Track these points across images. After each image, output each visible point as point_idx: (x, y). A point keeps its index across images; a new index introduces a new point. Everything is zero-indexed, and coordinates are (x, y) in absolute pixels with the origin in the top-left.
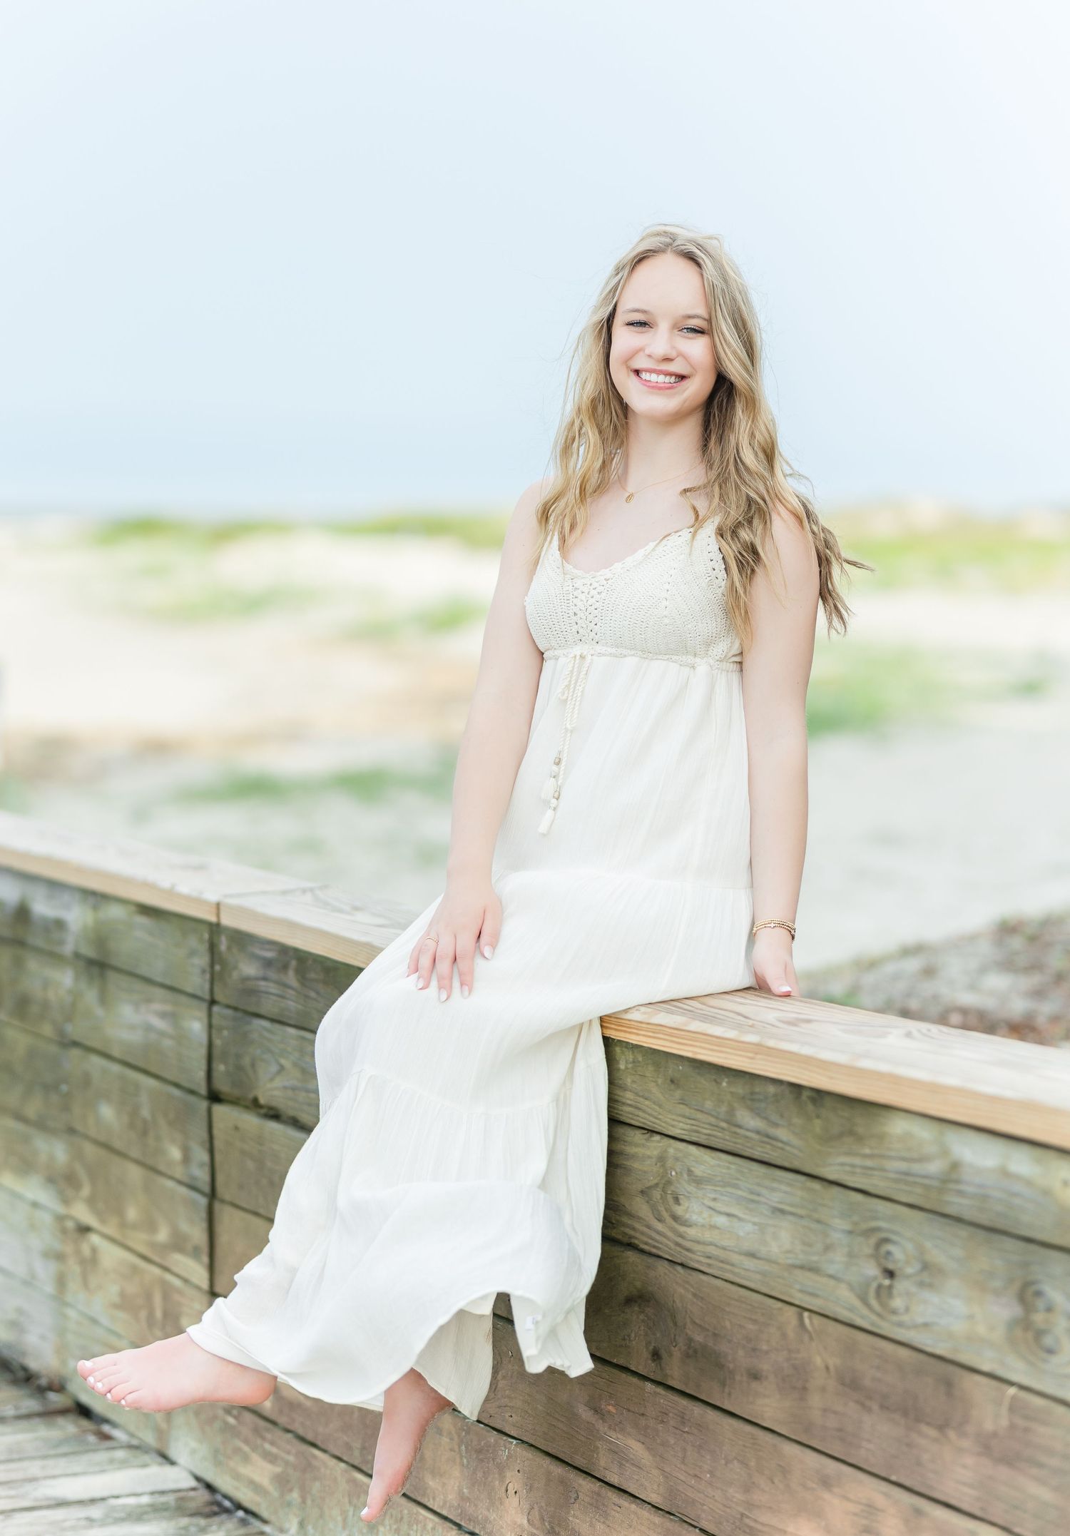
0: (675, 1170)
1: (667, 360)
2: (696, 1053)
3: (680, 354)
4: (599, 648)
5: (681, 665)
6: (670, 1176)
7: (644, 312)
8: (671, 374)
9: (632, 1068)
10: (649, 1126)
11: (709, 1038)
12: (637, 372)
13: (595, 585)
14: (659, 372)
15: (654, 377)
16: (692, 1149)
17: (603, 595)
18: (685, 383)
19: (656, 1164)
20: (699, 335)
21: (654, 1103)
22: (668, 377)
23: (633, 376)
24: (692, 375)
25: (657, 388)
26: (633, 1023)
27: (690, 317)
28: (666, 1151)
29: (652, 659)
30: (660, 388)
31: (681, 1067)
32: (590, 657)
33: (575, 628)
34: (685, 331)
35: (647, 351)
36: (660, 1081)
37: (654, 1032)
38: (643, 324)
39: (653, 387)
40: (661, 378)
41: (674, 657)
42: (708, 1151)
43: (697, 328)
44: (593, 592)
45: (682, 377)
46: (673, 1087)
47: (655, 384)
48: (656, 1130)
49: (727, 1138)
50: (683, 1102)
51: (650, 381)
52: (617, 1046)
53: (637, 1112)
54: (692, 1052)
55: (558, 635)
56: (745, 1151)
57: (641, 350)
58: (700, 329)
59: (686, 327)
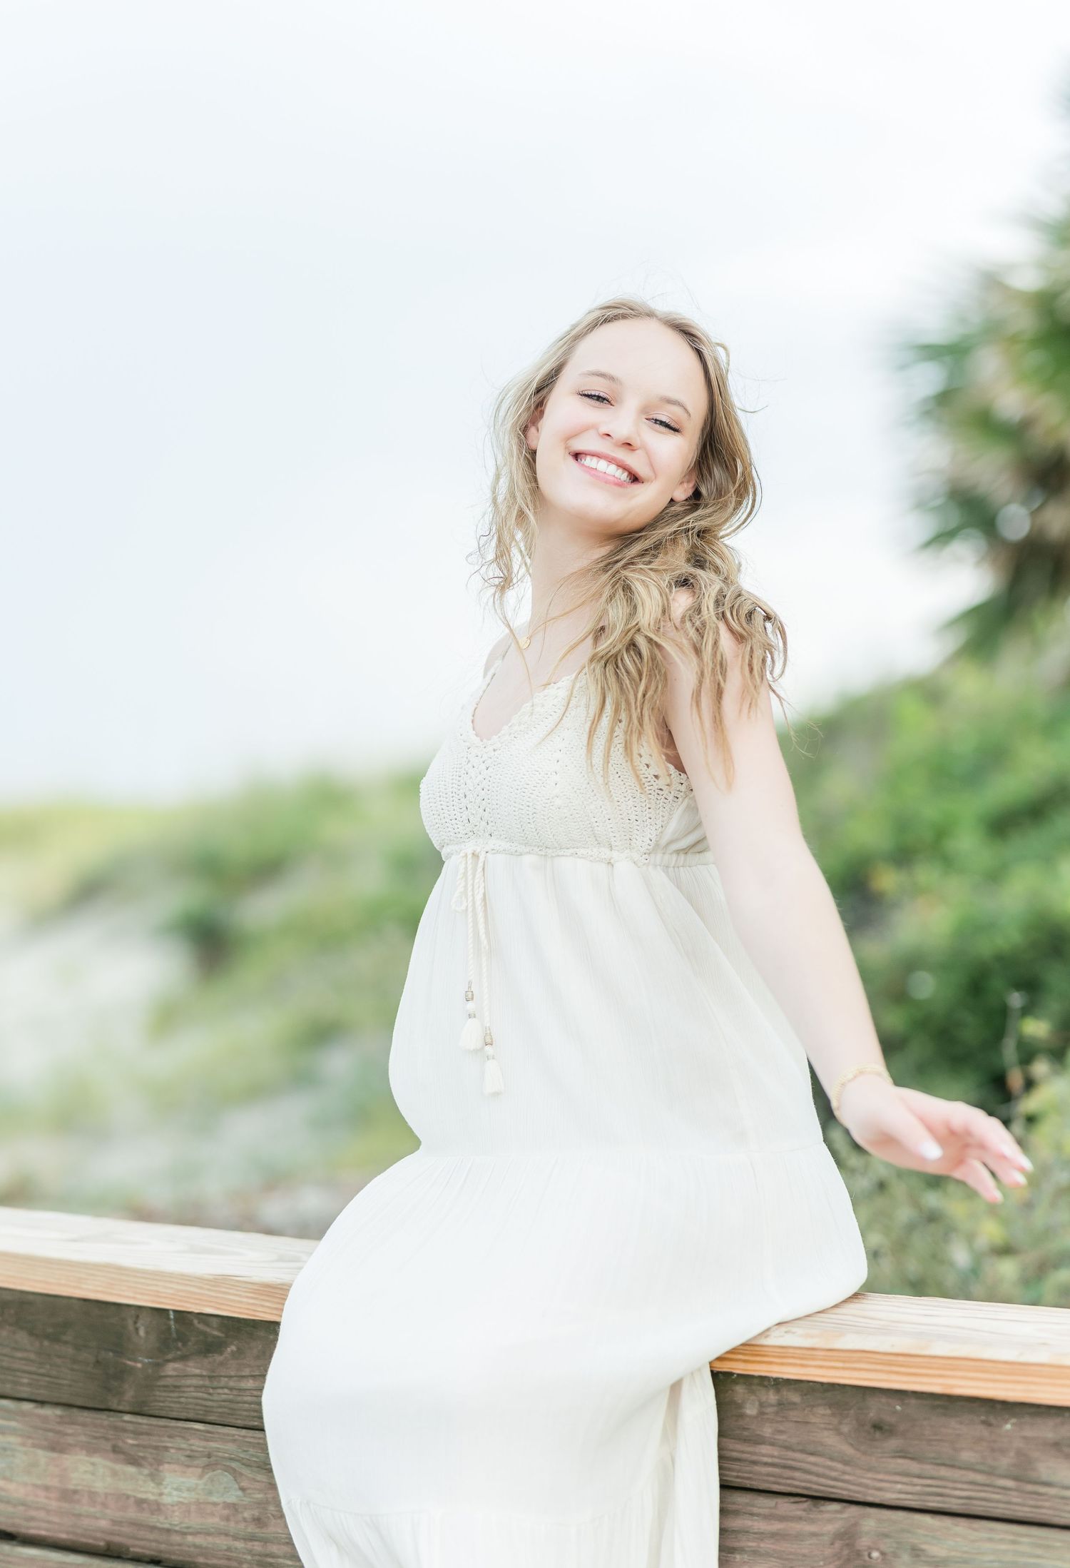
0: (877, 1549)
1: (625, 445)
2: (952, 1386)
4: (492, 843)
6: (867, 1558)
7: (607, 379)
8: (624, 468)
9: (777, 1413)
10: (816, 1491)
12: (577, 456)
15: (602, 466)
16: (927, 1519)
17: (490, 770)
19: (832, 1544)
20: (672, 431)
21: (832, 1459)
23: (570, 460)
26: (791, 1351)
27: (669, 404)
28: (856, 1524)
30: (605, 483)
31: (898, 1408)
32: (484, 855)
34: (654, 422)
36: (845, 1429)
37: (844, 1362)
38: (600, 399)
40: (611, 470)
41: (580, 851)
42: (963, 1522)
43: (670, 423)
44: (483, 767)
45: (635, 479)
46: (878, 1435)
48: (832, 1496)
49: (1015, 1500)
50: (902, 1454)
52: (737, 1384)
53: (788, 1473)
54: (941, 1385)
56: (1062, 1517)
58: (674, 425)
59: (657, 417)
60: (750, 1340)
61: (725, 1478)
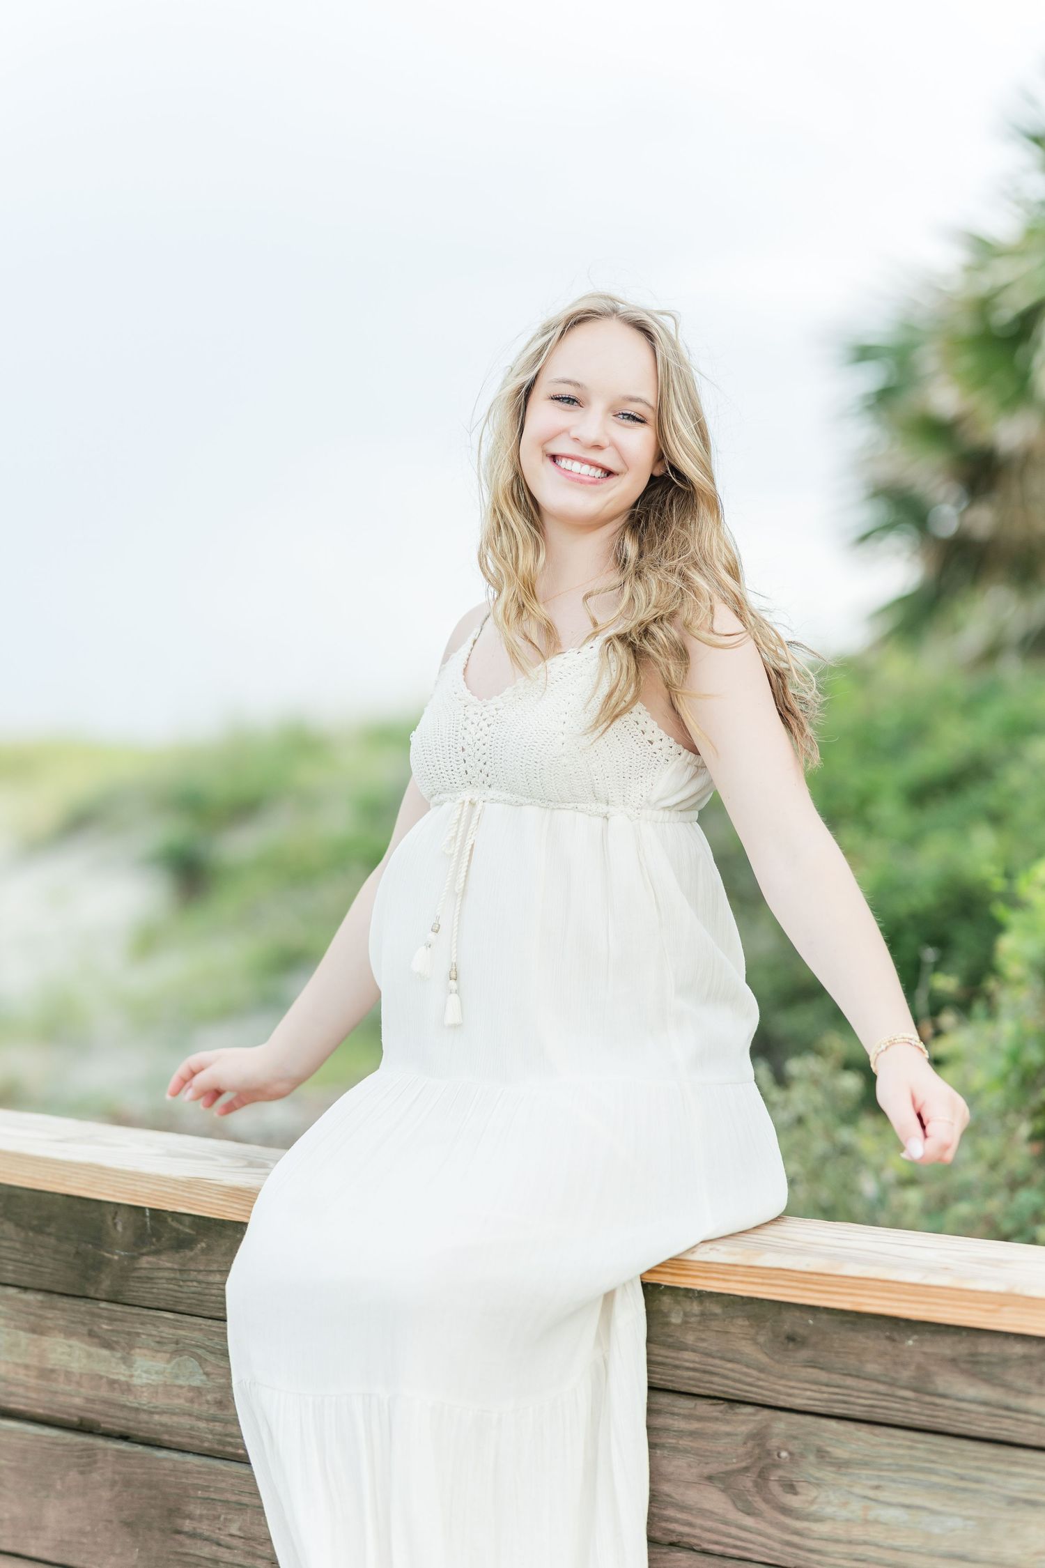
0: (786, 1450)
1: (598, 447)
2: (861, 1304)
3: (614, 445)
4: (491, 793)
5: (589, 815)
6: (776, 1457)
7: (577, 385)
8: (597, 466)
9: (699, 1323)
10: (732, 1394)
11: (890, 1285)
12: (554, 458)
13: (486, 715)
14: (584, 461)
15: (576, 467)
16: (833, 1424)
17: (492, 727)
18: (612, 481)
19: (745, 1443)
20: (638, 423)
21: (748, 1366)
22: (594, 469)
23: (549, 462)
24: (622, 473)
25: (579, 481)
26: (715, 1266)
27: (632, 400)
28: (767, 1427)
29: (553, 809)
30: (582, 482)
31: (811, 1322)
32: (481, 803)
33: (463, 767)
34: (621, 416)
35: (574, 434)
36: (761, 1339)
37: (763, 1278)
38: (570, 400)
39: (573, 479)
40: (586, 469)
41: (580, 806)
42: (865, 1427)
43: (637, 416)
44: (483, 724)
45: (609, 473)
46: (791, 1345)
47: (576, 476)
48: (747, 1400)
49: (914, 1409)
50: (812, 1364)
51: (571, 471)
52: (665, 1294)
53: (707, 1377)
54: (851, 1302)
55: (443, 775)
56: (956, 1427)
57: (565, 431)
58: (640, 417)
59: (625, 412)
60: (679, 1255)
61: (653, 1381)
